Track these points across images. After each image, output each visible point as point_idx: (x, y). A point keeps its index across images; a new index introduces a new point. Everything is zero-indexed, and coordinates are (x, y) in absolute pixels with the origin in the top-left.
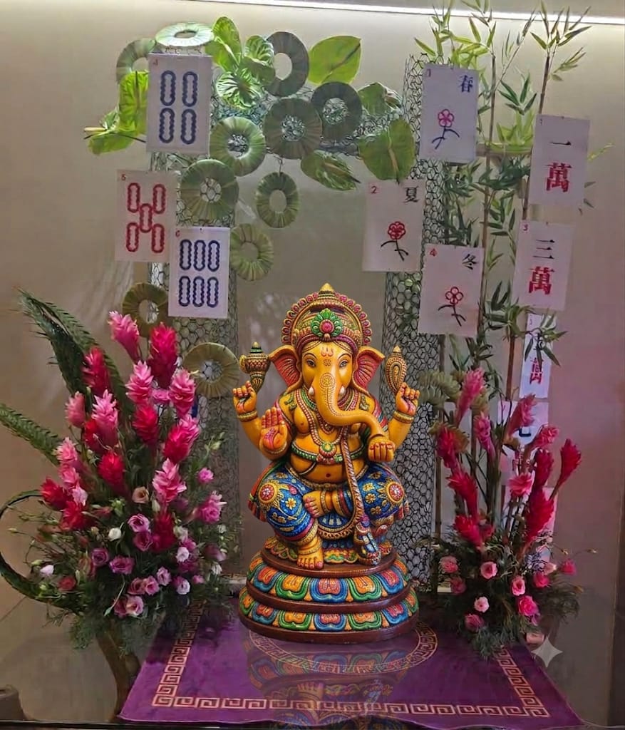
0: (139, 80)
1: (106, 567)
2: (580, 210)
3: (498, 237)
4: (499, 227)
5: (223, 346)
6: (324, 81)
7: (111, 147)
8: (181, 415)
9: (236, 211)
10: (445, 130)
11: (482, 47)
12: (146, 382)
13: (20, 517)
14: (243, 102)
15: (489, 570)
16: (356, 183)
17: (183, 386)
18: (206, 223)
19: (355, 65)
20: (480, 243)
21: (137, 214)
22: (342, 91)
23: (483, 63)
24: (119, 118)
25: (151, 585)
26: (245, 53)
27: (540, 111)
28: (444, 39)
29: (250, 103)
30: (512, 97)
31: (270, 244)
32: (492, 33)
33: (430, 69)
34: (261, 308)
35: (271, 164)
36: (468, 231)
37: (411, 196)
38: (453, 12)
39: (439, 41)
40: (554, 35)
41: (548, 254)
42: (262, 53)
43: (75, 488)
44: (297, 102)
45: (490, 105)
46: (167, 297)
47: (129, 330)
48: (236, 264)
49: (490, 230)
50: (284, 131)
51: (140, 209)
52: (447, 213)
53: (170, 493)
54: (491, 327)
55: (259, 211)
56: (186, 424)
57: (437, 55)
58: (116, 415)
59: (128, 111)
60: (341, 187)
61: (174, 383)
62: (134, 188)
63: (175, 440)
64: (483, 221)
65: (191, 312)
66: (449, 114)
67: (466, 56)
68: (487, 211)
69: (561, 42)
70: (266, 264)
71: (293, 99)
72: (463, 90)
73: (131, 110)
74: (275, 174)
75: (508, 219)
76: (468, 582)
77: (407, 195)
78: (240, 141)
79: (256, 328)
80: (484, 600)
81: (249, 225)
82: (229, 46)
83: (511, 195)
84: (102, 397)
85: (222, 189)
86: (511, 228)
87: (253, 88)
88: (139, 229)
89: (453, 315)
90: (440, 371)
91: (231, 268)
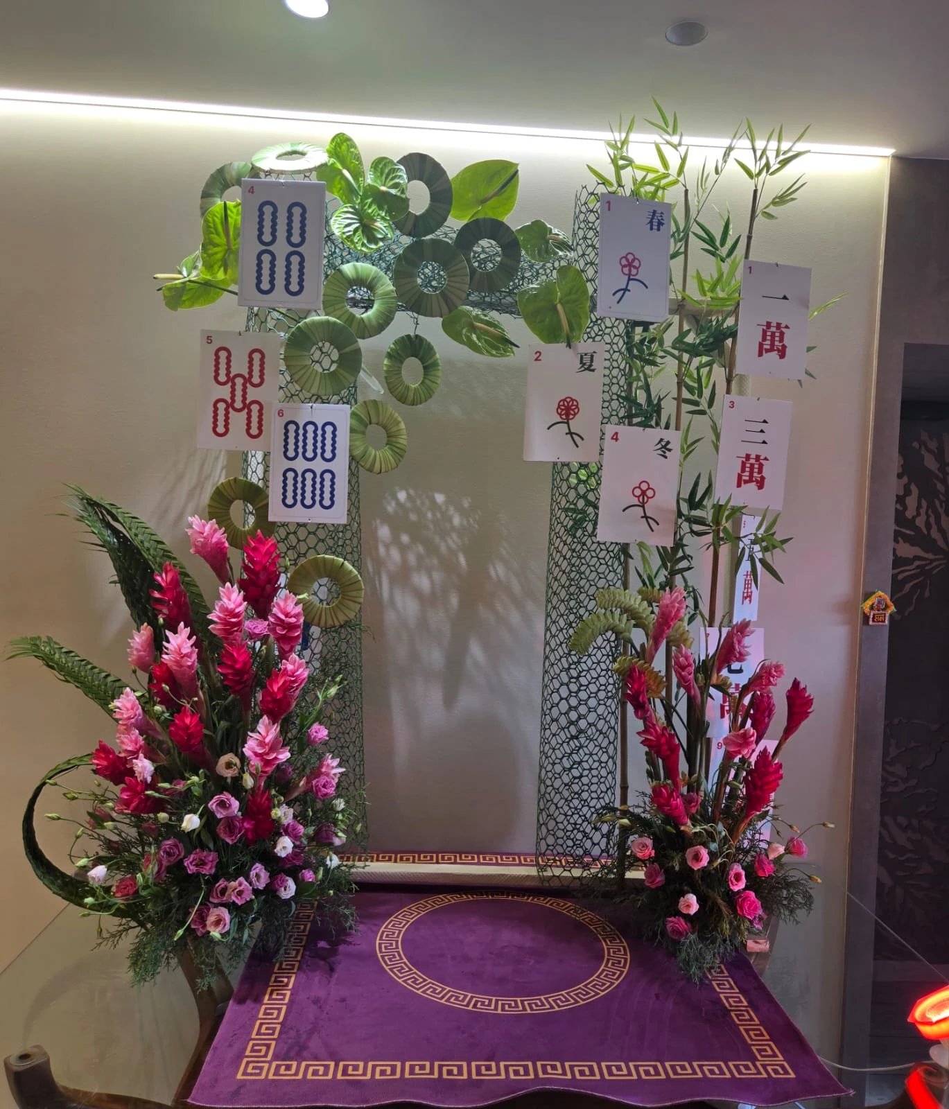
0: (229, 212)
1: (179, 865)
2: (799, 381)
3: (695, 416)
4: (696, 403)
5: (341, 560)
6: (473, 216)
7: (194, 300)
8: (284, 655)
9: (358, 384)
10: (629, 279)
11: (671, 179)
12: (237, 611)
13: (64, 794)
14: (365, 242)
15: (697, 858)
16: (514, 348)
17: (287, 615)
18: (319, 399)
19: (511, 198)
20: (673, 424)
21: (228, 387)
22: (495, 229)
23: (673, 196)
24: (201, 263)
25: (240, 888)
26: (369, 179)
27: (747, 256)
28: (624, 167)
29: (376, 244)
30: (710, 240)
31: (402, 426)
32: (684, 160)
33: (609, 201)
34: (391, 508)
35: (404, 323)
36: (658, 409)
37: (587, 364)
38: (633, 137)
39: (618, 169)
40: (764, 161)
41: (761, 437)
42: (392, 179)
43: (137, 758)
44: (436, 243)
45: (682, 250)
46: (267, 497)
47: (214, 540)
48: (357, 452)
49: (686, 407)
50: (419, 281)
51: (231, 379)
52: (630, 385)
53: (267, 763)
54: (692, 531)
55: (388, 384)
56: (290, 667)
57: (616, 185)
58: (195, 656)
59: (216, 253)
60: (494, 352)
61: (275, 610)
62: (223, 354)
63: (276, 689)
64: (676, 396)
65: (299, 514)
66: (634, 259)
67: (652, 189)
68: (680, 384)
69: (771, 171)
70: (399, 453)
71: (432, 239)
72: (651, 229)
73: (219, 252)
74: (408, 336)
75: (707, 393)
76: (669, 871)
77: (581, 362)
78: (362, 293)
79: (384, 532)
80: (692, 898)
81: (375, 402)
82: (348, 170)
83: (709, 364)
84: (175, 632)
85: (340, 355)
86: (711, 404)
87: (379, 224)
88: (230, 405)
89: (642, 517)
90: (625, 590)
91: (352, 458)
